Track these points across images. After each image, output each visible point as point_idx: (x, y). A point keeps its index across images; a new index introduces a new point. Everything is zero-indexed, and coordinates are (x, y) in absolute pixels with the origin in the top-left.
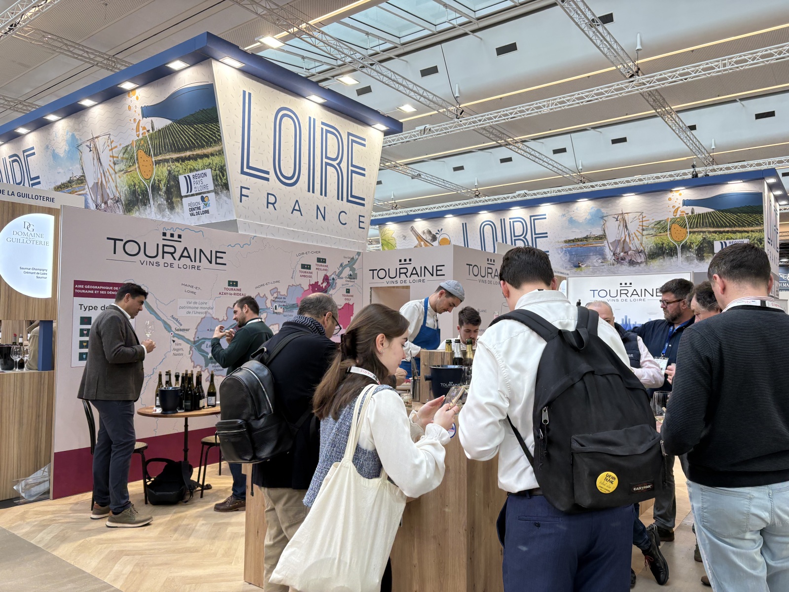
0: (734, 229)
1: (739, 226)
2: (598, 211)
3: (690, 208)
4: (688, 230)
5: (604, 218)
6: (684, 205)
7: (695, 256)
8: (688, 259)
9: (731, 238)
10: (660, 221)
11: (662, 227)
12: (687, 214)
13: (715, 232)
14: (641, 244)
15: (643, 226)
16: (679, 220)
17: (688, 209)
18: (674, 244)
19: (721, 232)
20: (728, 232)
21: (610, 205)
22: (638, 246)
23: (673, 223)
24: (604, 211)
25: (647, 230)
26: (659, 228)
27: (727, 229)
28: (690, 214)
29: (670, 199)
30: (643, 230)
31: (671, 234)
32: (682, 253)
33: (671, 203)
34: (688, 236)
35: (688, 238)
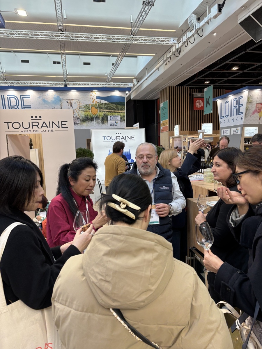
0: (115, 111)
1: (117, 110)
2: (58, 97)
3: (99, 100)
4: (98, 110)
5: (61, 101)
6: (97, 98)
7: (101, 121)
8: (98, 123)
9: (114, 115)
10: (87, 105)
11: (87, 107)
12: (98, 103)
13: (108, 112)
14: (79, 115)
15: (79, 106)
16: (95, 105)
17: (98, 101)
18: (93, 116)
19: (111, 112)
20: (113, 112)
21: (64, 95)
22: (77, 116)
23: (92, 106)
24: (61, 97)
25: (81, 108)
26: (86, 108)
27: (113, 111)
28: (99, 103)
29: (91, 95)
30: (79, 108)
31: (91, 111)
32: (96, 120)
33: (92, 97)
34: (98, 113)
35: (99, 114)
